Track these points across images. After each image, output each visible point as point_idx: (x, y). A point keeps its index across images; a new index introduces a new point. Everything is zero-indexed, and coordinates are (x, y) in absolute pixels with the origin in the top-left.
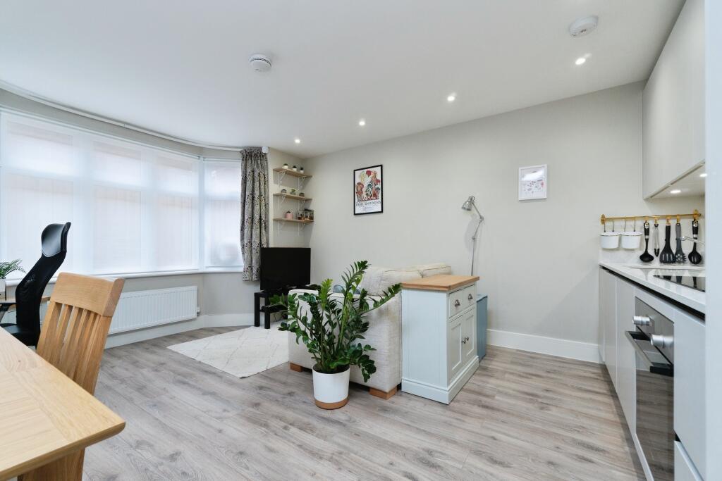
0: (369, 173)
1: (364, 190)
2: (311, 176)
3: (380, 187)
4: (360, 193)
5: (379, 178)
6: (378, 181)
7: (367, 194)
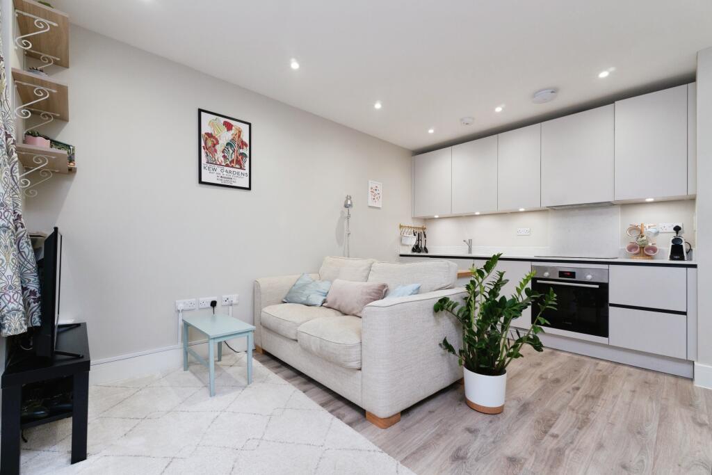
0: (229, 127)
1: (219, 148)
2: (67, 67)
3: (247, 153)
4: (212, 150)
5: (246, 140)
6: (243, 143)
7: (224, 157)
